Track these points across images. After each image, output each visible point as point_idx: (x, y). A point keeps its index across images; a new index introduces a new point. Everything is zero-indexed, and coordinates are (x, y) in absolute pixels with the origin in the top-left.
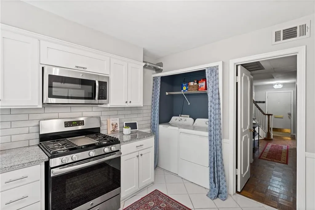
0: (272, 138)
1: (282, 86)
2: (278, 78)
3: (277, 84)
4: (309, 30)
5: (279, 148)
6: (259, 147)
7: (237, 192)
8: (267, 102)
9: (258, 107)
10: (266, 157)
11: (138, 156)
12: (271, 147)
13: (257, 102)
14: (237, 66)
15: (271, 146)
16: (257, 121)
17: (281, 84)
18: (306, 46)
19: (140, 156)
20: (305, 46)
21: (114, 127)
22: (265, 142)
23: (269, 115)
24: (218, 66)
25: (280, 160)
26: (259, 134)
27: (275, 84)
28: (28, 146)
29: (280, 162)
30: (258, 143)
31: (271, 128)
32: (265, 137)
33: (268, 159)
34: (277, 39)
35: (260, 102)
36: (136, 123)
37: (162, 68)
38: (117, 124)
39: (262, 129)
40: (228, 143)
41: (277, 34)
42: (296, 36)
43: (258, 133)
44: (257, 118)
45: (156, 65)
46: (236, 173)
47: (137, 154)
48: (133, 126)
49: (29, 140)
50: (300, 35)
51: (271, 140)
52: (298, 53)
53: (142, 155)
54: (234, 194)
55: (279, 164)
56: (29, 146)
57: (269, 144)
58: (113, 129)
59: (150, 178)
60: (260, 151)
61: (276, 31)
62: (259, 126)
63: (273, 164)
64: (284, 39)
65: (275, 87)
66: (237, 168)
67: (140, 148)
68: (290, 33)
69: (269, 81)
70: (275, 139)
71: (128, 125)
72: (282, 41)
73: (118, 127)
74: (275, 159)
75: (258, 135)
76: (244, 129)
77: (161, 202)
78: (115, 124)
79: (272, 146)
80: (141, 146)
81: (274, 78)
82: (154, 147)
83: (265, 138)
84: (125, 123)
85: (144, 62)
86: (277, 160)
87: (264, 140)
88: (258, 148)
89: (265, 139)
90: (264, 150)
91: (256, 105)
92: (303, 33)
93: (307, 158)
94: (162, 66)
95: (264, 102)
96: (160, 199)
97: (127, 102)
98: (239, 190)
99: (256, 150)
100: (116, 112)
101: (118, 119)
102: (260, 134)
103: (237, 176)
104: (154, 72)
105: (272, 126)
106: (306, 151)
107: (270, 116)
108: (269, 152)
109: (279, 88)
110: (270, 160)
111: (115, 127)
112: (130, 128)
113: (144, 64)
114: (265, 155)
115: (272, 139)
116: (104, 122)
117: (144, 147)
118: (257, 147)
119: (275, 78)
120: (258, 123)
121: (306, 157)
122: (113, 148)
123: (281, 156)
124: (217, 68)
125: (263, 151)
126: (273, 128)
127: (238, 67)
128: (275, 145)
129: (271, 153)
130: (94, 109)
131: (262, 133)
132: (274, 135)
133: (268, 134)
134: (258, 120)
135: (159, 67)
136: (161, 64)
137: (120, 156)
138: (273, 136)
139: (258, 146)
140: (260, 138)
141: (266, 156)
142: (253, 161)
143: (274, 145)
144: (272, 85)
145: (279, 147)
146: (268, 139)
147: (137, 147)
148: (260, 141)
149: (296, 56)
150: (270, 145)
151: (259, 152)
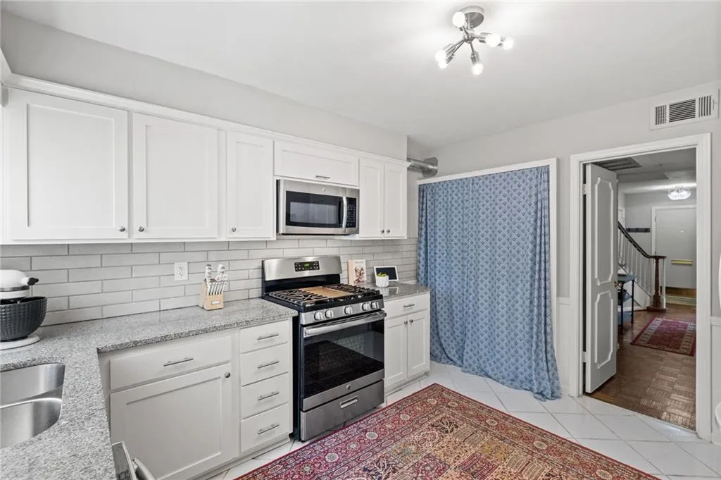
0: (665, 307)
1: (690, 194)
2: (678, 179)
3: (678, 191)
4: (716, 106)
5: (678, 327)
6: (634, 325)
7: (585, 393)
8: (653, 229)
9: (631, 240)
10: (648, 343)
11: (406, 323)
12: (661, 324)
13: (629, 230)
14: (585, 166)
15: (660, 322)
16: (630, 271)
17: (686, 189)
18: (712, 134)
19: (409, 322)
20: (710, 134)
21: (358, 274)
22: (649, 316)
23: (657, 258)
24: (548, 166)
25: (678, 349)
26: (632, 297)
27: (673, 191)
28: (247, 298)
29: (678, 351)
30: (632, 315)
31: (661, 287)
32: (648, 305)
33: (652, 346)
34: (659, 118)
35: (637, 230)
36: (394, 268)
37: (435, 168)
38: (362, 269)
39: (642, 287)
40: (568, 305)
41: (659, 112)
42: (693, 116)
43: (631, 294)
44: (630, 264)
45: (424, 162)
46: (584, 358)
47: (404, 319)
48: (391, 273)
49: (248, 289)
50: (701, 114)
51: (663, 311)
52: (696, 145)
53: (412, 321)
54: (579, 396)
55: (675, 355)
56: (249, 299)
57: (656, 318)
58: (357, 278)
59: (424, 363)
60: (636, 332)
61: (657, 106)
62: (633, 281)
63: (662, 354)
64: (671, 120)
65: (672, 196)
66: (584, 349)
67: (409, 310)
68: (683, 111)
69: (659, 184)
70: (672, 310)
71: (381, 271)
72: (668, 123)
73: (365, 275)
74: (668, 346)
75: (631, 299)
76: (601, 281)
77: (449, 401)
78: (359, 269)
79: (663, 323)
80: (410, 306)
81: (668, 178)
82: (429, 309)
83: (648, 307)
84: (377, 269)
85: (409, 160)
86: (671, 348)
87: (645, 312)
88: (632, 326)
89: (648, 310)
90: (645, 329)
91: (627, 236)
92: (707, 111)
93: (713, 327)
94: (436, 165)
95: (647, 230)
96: (446, 396)
97: (383, 232)
98: (589, 390)
99: (627, 330)
100: (361, 248)
101: (364, 261)
102: (635, 298)
103: (584, 364)
104: (421, 175)
105: (664, 283)
106: (711, 315)
107: (660, 260)
108: (655, 333)
109: (681, 198)
110: (655, 347)
111: (360, 275)
112: (388, 277)
113: (409, 164)
114: (646, 338)
115: (665, 310)
116: (344, 266)
117: (414, 309)
118: (630, 324)
119: (670, 178)
120: (632, 274)
121: (711, 326)
122: (375, 305)
123: (681, 341)
124: (546, 170)
125: (642, 332)
126: (667, 288)
127: (587, 167)
128: (672, 322)
129: (658, 335)
130: (330, 243)
131: (642, 298)
132: (668, 302)
133: (657, 299)
134: (632, 267)
135: (430, 167)
136: (434, 161)
137: (383, 320)
138: (667, 304)
139: (632, 322)
140: (636, 308)
141: (647, 340)
142: (619, 348)
143: (667, 322)
144: (666, 192)
145: (680, 326)
146: (655, 309)
147: (405, 307)
148: (634, 313)
149: (695, 149)
150: (658, 322)
151: (632, 333)
